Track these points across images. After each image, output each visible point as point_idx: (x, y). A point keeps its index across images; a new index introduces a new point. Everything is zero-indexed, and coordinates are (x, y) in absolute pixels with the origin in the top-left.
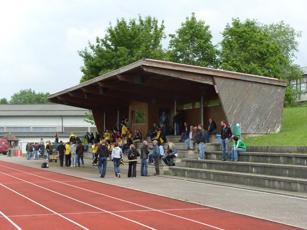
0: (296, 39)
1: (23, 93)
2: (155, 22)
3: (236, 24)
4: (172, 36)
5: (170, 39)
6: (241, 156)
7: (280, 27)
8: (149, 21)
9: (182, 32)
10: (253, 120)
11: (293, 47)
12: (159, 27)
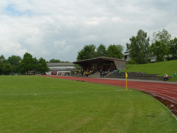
0: (123, 48)
1: (52, 60)
2: (94, 45)
3: (111, 46)
4: (97, 48)
5: (97, 49)
6: (120, 74)
7: (119, 46)
8: (93, 45)
9: (99, 48)
10: (121, 67)
11: (122, 50)
12: (95, 46)
